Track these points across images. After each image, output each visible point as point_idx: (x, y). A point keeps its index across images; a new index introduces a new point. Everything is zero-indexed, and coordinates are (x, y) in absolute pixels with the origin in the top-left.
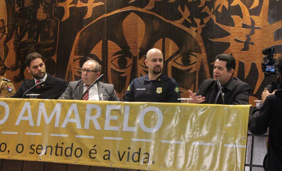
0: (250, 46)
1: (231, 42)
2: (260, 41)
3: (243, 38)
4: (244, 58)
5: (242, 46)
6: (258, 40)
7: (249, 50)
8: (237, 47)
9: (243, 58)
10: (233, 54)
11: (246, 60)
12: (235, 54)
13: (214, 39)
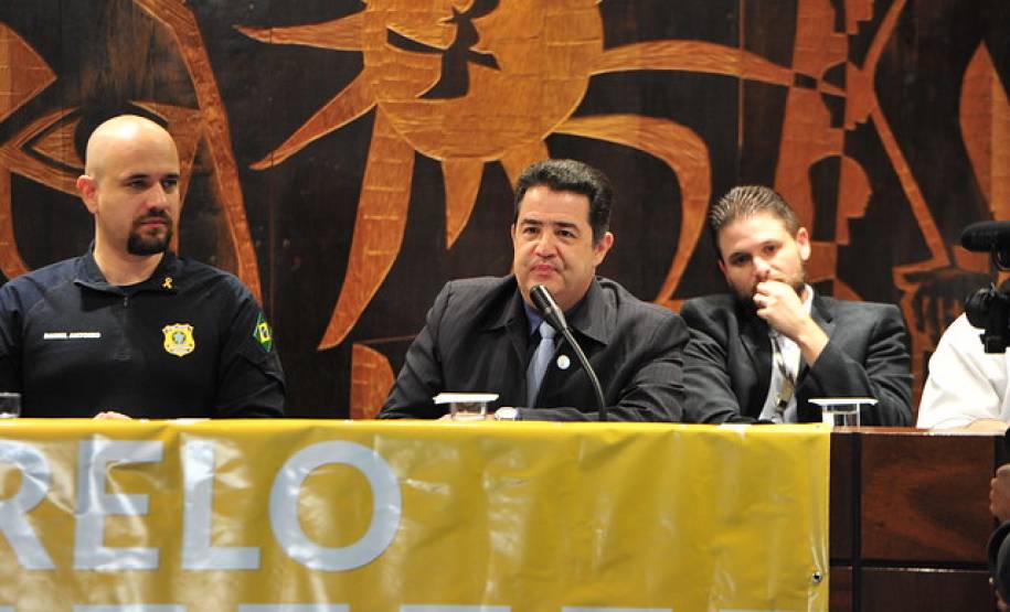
0: (475, 71)
1: (366, 49)
2: (527, 48)
3: (438, 32)
4: (443, 136)
5: (431, 73)
6: (521, 40)
7: (471, 94)
8: (403, 78)
9: (434, 139)
10: (378, 115)
11: (452, 149)
12: (390, 116)
13: (267, 32)
